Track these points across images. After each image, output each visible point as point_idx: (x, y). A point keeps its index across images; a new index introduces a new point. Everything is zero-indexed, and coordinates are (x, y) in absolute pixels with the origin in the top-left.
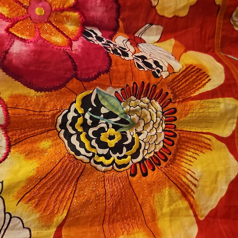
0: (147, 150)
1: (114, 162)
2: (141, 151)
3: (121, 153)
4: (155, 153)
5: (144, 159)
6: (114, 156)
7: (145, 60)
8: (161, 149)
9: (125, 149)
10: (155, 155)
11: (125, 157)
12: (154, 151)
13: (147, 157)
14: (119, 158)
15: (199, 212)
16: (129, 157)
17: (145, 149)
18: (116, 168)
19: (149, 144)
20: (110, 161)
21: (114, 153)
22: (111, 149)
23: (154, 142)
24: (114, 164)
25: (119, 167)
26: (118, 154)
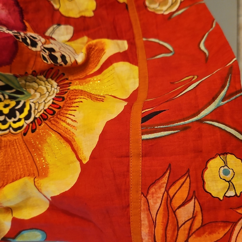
0: (37, 109)
1: (10, 126)
2: (32, 112)
3: (15, 117)
4: (45, 110)
5: (35, 118)
6: (10, 121)
8: (51, 106)
9: (17, 113)
10: (45, 113)
11: (20, 120)
12: (43, 109)
13: (37, 116)
14: (14, 122)
15: (82, 154)
16: (23, 120)
17: (35, 109)
18: (12, 131)
19: (39, 103)
20: (6, 126)
21: (10, 118)
23: (44, 101)
24: (11, 129)
25: (15, 130)
26: (13, 119)
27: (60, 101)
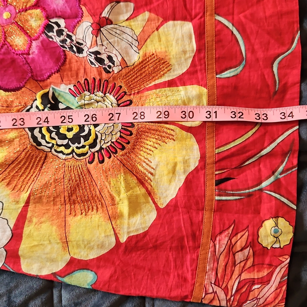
0: (104, 140)
1: (73, 151)
2: (98, 141)
3: (79, 143)
4: (112, 142)
5: (101, 148)
6: (74, 146)
7: (98, 56)
8: (118, 139)
9: (82, 140)
10: (112, 144)
11: (84, 147)
12: (111, 140)
13: (104, 147)
14: (77, 148)
15: (158, 199)
16: (87, 147)
17: (101, 139)
18: (76, 157)
19: (106, 135)
20: (69, 151)
21: (74, 144)
22: (70, 139)
23: (111, 132)
24: (74, 153)
25: (79, 155)
26: (76, 145)
27: (128, 135)
